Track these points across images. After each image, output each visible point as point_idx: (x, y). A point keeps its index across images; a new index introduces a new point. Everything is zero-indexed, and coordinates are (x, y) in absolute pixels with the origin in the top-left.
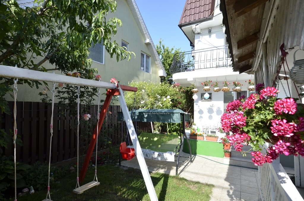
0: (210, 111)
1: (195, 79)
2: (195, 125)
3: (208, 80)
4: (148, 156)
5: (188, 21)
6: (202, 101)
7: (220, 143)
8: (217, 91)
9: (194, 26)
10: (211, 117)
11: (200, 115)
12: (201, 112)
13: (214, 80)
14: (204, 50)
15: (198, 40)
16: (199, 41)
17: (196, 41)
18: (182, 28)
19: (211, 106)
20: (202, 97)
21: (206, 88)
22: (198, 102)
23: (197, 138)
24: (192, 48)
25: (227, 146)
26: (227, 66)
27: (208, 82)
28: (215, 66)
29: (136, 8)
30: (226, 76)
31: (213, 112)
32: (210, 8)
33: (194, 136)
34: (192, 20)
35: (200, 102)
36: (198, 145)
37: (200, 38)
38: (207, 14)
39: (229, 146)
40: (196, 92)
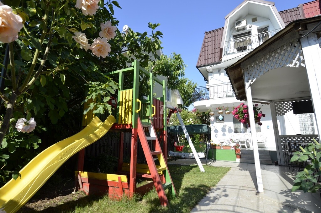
0: (224, 130)
1: (211, 105)
2: (212, 141)
3: (221, 106)
4: (186, 156)
5: (203, 64)
6: (217, 123)
7: (233, 150)
8: (228, 114)
9: (208, 68)
10: (224, 135)
11: (216, 134)
12: (216, 131)
13: (225, 106)
14: (217, 85)
15: (211, 77)
16: (212, 78)
17: (209, 78)
18: (199, 68)
19: (224, 126)
20: (216, 120)
21: (220, 111)
22: (214, 124)
23: (216, 148)
24: (206, 82)
25: (238, 151)
26: (234, 96)
27: (221, 107)
28: (225, 96)
29: (161, 52)
30: (234, 103)
31: (226, 131)
32: (219, 55)
33: (214, 147)
34: (206, 63)
35: (215, 123)
36: (216, 153)
37: (212, 76)
38: (217, 60)
39: (239, 151)
40: (212, 115)
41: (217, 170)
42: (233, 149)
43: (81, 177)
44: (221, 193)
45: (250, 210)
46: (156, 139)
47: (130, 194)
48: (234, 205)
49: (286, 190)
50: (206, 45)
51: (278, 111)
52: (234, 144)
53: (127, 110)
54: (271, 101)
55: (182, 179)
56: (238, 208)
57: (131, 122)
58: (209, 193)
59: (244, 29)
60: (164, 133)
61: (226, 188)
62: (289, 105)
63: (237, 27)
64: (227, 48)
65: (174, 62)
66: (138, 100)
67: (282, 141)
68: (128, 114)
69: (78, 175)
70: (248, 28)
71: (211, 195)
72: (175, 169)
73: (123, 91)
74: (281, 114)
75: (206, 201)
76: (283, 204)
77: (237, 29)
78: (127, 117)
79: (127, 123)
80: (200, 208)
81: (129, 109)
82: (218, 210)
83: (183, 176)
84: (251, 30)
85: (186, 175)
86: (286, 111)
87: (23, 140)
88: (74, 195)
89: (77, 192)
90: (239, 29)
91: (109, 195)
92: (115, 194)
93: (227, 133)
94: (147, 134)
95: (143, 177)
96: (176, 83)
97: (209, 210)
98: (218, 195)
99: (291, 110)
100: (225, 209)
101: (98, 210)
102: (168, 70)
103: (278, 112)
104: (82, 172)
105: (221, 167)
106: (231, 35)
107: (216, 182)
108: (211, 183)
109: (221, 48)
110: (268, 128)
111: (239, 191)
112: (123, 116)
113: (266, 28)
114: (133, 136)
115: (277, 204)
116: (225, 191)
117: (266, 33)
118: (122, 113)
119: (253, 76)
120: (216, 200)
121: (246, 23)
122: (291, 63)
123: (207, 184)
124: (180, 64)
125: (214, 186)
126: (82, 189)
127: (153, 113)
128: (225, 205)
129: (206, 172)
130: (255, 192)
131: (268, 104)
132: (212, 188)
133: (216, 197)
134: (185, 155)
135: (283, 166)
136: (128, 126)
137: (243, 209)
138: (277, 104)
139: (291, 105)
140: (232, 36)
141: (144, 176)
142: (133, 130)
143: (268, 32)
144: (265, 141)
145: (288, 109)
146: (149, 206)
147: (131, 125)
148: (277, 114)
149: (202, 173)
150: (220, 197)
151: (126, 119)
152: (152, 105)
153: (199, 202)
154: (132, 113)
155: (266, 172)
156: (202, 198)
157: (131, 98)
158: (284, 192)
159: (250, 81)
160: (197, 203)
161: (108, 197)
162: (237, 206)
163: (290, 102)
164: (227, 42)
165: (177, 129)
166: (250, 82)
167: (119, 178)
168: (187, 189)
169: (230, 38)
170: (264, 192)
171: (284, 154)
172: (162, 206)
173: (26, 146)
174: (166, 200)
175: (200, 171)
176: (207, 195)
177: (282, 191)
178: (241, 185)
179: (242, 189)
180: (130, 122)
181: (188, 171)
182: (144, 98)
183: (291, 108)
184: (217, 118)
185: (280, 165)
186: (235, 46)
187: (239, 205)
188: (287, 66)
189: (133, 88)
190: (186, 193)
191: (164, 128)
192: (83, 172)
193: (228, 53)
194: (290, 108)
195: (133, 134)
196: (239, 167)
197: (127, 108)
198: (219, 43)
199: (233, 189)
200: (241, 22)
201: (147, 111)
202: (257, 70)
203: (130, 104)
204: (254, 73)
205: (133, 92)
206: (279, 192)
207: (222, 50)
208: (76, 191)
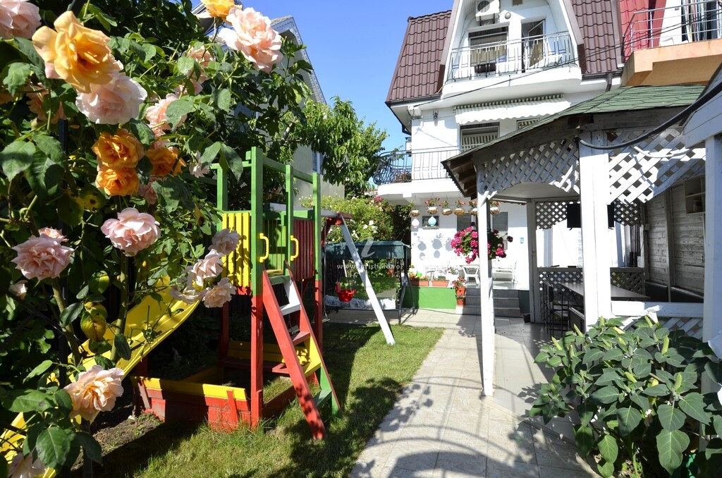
0: (437, 244)
1: (414, 195)
2: (413, 267)
3: (434, 198)
5: (401, 97)
6: (424, 229)
7: (451, 289)
8: (448, 215)
9: (411, 106)
10: (437, 255)
11: (421, 251)
12: (422, 246)
13: (442, 198)
15: (417, 127)
16: (419, 129)
17: (414, 129)
18: (392, 107)
19: (437, 237)
20: (423, 223)
21: (431, 209)
22: (418, 231)
23: (420, 284)
25: (460, 291)
27: (434, 200)
31: (442, 246)
32: (437, 80)
33: (415, 281)
34: (408, 96)
35: (420, 230)
36: (420, 294)
37: (419, 125)
38: (431, 90)
39: (463, 292)
40: (416, 215)
41: (417, 338)
42: (452, 286)
43: (145, 388)
44: (421, 397)
45: (465, 435)
46: (301, 308)
47: (253, 420)
48: (439, 424)
49: (531, 387)
50: (410, 50)
51: (541, 219)
52: (455, 278)
53: (240, 257)
54: (529, 200)
55: (351, 365)
56: (448, 431)
57: (249, 283)
58: (399, 399)
59: (494, 20)
60: (317, 286)
61: (431, 383)
62: (560, 210)
63: (479, 14)
64: (455, 67)
65: (338, 122)
66: (262, 236)
67: (540, 279)
68: (243, 267)
69: (139, 384)
70: (502, 20)
71: (404, 404)
72: (338, 338)
73: (227, 215)
74: (546, 227)
75: (394, 419)
76: (519, 419)
77: (478, 20)
78: (239, 272)
79: (240, 284)
80: (382, 437)
81: (242, 255)
82: (412, 439)
83: (353, 358)
84: (508, 23)
85: (359, 354)
86: (555, 221)
87: (11, 333)
88: (134, 423)
89: (140, 418)
90: (482, 19)
91: (210, 421)
92: (221, 421)
93: (443, 250)
94: (282, 299)
95: (273, 371)
96: (340, 168)
97: (397, 440)
98: (414, 402)
99: (564, 219)
100: (425, 436)
101: (192, 459)
102: (323, 142)
103: (540, 222)
104: (147, 378)
105: (426, 328)
106: (465, 32)
107: (414, 372)
108: (405, 375)
109: (442, 63)
110: (522, 243)
111: (452, 392)
112: (231, 269)
113: (540, 22)
114: (255, 311)
115: (510, 418)
116: (427, 392)
117: (537, 40)
118: (227, 262)
119: (492, 184)
120: (411, 416)
121: (500, 7)
122: (559, 180)
123: (397, 377)
124: (349, 125)
125: (410, 380)
126: (148, 410)
127: (294, 254)
128: (424, 425)
129: (396, 343)
130: (478, 392)
131: (523, 204)
132: (405, 385)
133: (412, 408)
134: (357, 304)
135: (538, 323)
136: (241, 290)
137: (455, 432)
138: (541, 206)
139: (564, 210)
140: (467, 35)
141: (276, 370)
142: (254, 301)
143: (542, 37)
144: (513, 269)
145: (559, 218)
146: (289, 441)
147: (248, 289)
148: (538, 227)
149: (390, 347)
150: (418, 408)
151: (239, 276)
152: (292, 236)
153: (380, 422)
154: (251, 266)
155: (505, 341)
156: (386, 413)
157: (246, 233)
158: (526, 392)
159: (487, 192)
160: (376, 427)
161: (207, 426)
162: (446, 428)
163: (564, 203)
164: (455, 51)
165: (342, 253)
166: (486, 195)
167: (230, 394)
168: (360, 392)
169: (462, 38)
170: (494, 393)
171: (541, 303)
172: (314, 438)
173: (18, 345)
174: (321, 428)
175: (385, 342)
176: (396, 405)
177: (524, 389)
178: (458, 375)
179: (458, 387)
180: (246, 284)
181: (362, 344)
182: (272, 208)
183: (564, 216)
184: (424, 221)
185: (532, 323)
186: (471, 63)
187: (449, 425)
188: (551, 184)
189: (250, 209)
190: (358, 401)
191: (317, 276)
192: (149, 379)
193: (456, 76)
194: (562, 215)
195: (254, 308)
196: (459, 327)
197: (238, 252)
198: (439, 50)
199: (444, 387)
200: (488, 3)
201: (278, 236)
202: (500, 176)
203: (246, 245)
204: (494, 179)
205: (250, 218)
206: (518, 394)
207: (443, 68)
208: (138, 414)
